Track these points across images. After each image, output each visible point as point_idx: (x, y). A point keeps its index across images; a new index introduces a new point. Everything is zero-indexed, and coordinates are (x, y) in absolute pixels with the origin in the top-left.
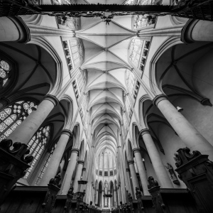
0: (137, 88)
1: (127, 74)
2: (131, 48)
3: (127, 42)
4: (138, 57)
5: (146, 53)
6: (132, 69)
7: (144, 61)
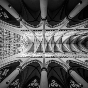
0: (62, 30)
1: (56, 35)
2: (47, 36)
3: (46, 37)
4: (50, 33)
5: (49, 30)
6: (54, 34)
7: (51, 30)
